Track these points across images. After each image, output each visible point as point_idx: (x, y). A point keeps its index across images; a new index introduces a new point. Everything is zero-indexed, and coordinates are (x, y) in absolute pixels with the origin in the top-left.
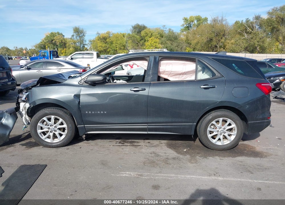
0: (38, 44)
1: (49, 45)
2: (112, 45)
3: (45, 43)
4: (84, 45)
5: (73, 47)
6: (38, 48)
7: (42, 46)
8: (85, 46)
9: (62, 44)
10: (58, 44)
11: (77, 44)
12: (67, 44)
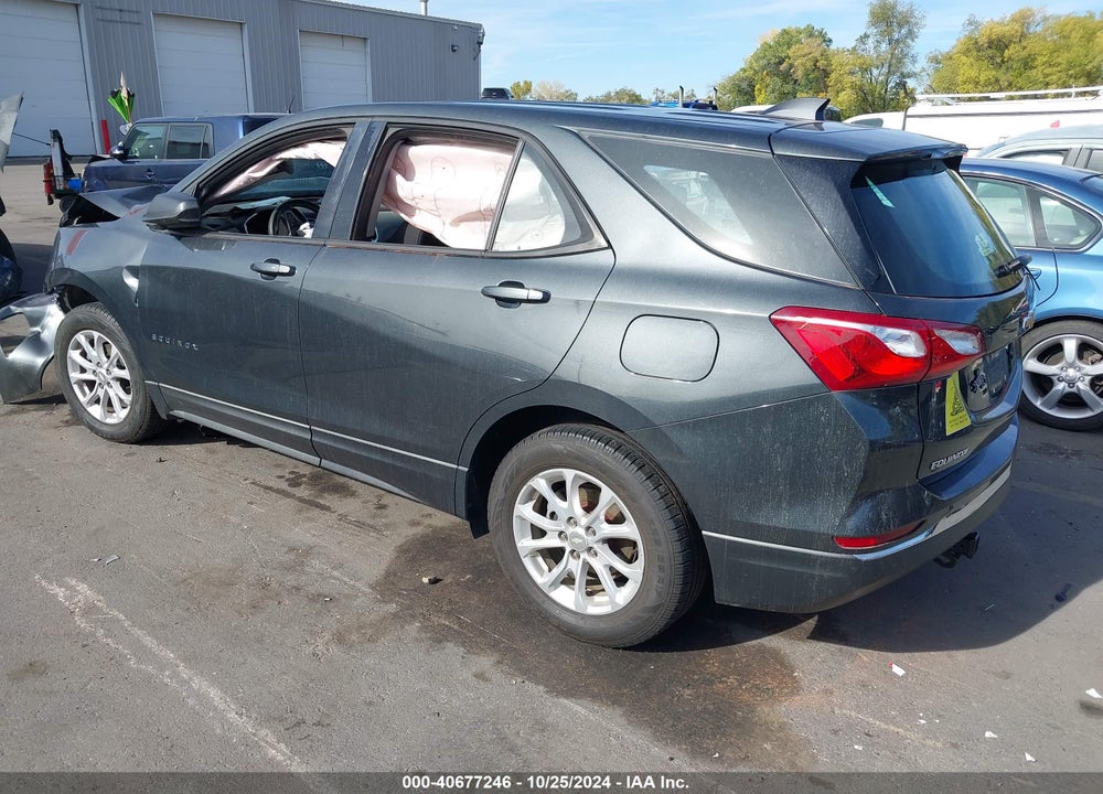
0: (732, 79)
1: (768, 80)
2: (1028, 73)
3: (756, 72)
4: (903, 76)
5: (852, 88)
6: (730, 91)
7: (744, 85)
8: (907, 80)
9: (816, 73)
10: (799, 74)
11: (875, 72)
12: (833, 76)
